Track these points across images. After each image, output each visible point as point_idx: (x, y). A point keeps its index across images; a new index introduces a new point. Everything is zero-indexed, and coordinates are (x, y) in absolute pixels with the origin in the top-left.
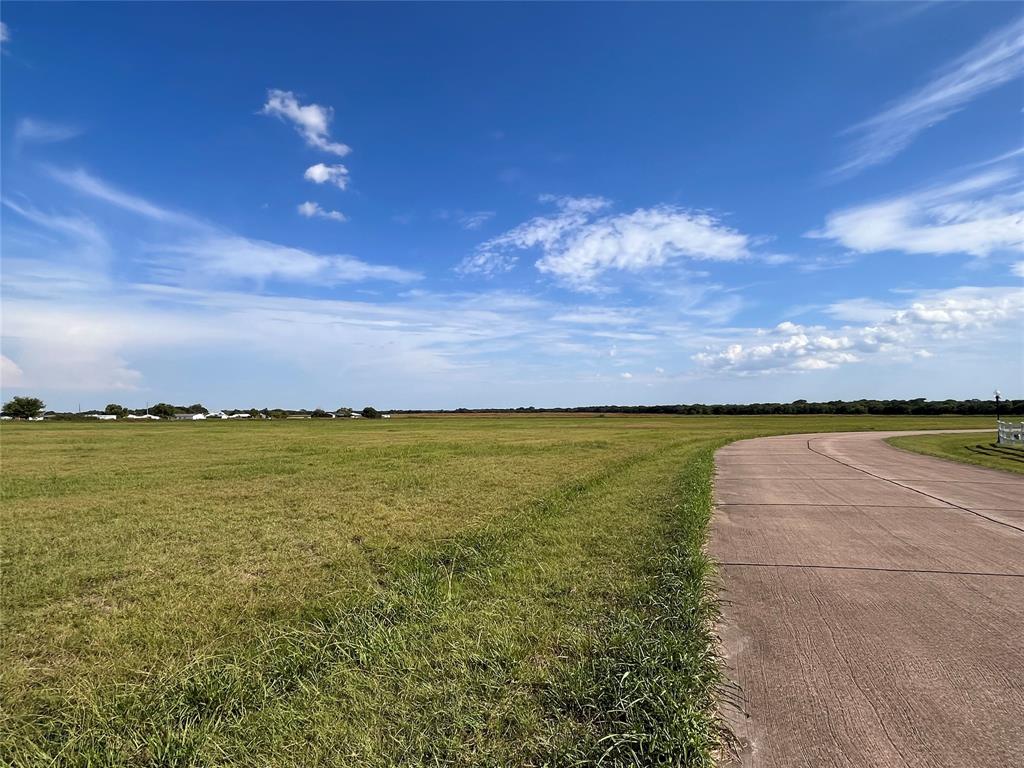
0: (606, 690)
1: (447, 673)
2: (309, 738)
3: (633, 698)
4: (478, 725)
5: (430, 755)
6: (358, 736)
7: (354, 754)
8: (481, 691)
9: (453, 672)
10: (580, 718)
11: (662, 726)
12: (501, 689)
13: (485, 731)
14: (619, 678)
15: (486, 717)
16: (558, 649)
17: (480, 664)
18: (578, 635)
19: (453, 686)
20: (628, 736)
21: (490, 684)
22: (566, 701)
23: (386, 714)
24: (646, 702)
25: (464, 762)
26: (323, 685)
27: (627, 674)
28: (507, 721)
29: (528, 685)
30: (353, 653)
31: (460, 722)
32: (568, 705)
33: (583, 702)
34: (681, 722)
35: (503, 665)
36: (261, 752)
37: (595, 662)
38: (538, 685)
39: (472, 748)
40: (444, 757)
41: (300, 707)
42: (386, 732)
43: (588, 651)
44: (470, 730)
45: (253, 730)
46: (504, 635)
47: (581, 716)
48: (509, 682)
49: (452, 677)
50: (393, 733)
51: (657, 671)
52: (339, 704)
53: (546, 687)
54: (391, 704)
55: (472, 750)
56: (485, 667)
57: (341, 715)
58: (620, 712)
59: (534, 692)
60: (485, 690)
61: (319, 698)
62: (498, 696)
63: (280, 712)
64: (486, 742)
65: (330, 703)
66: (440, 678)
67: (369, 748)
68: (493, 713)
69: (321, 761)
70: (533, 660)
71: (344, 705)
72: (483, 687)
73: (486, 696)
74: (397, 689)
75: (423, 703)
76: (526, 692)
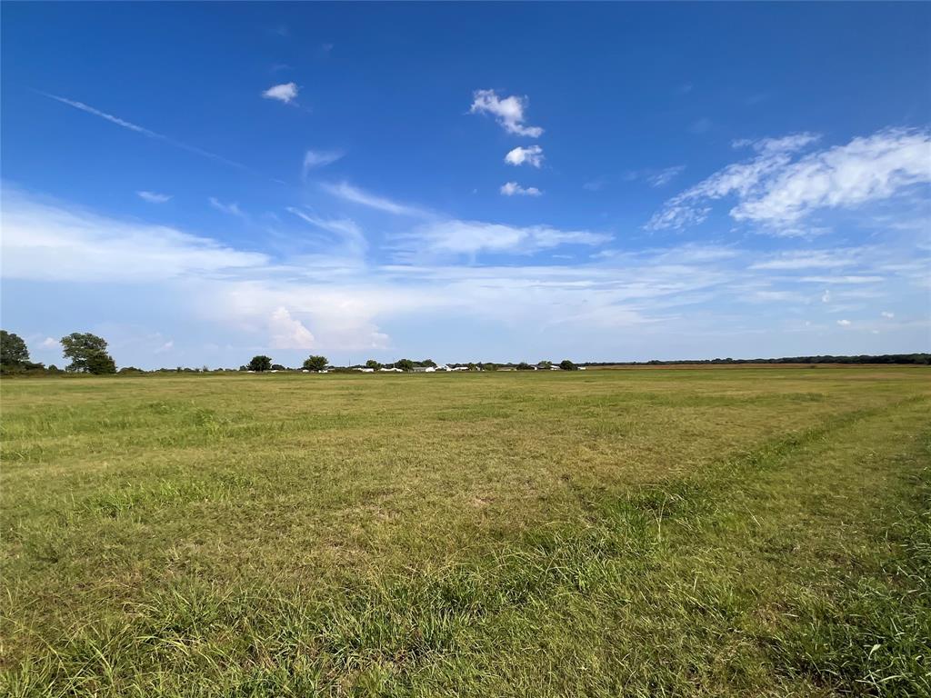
0: (850, 658)
1: (664, 611)
2: (542, 646)
3: (886, 674)
4: (700, 665)
5: (656, 685)
6: (585, 653)
7: (583, 668)
8: (702, 635)
9: (670, 610)
10: (818, 680)
12: (723, 636)
13: (710, 673)
14: (868, 650)
15: (710, 661)
16: (786, 607)
17: (697, 607)
18: (807, 596)
19: (672, 624)
21: (711, 629)
22: (800, 661)
23: (608, 638)
24: (904, 682)
26: (551, 603)
27: (876, 647)
28: (733, 670)
29: (753, 638)
30: (573, 579)
31: (684, 659)
32: (803, 667)
33: (821, 665)
35: (724, 613)
36: (505, 650)
37: (831, 626)
38: (762, 640)
39: (698, 687)
40: (671, 689)
41: (531, 616)
42: (610, 654)
43: (824, 616)
44: (693, 670)
45: (497, 630)
46: (722, 583)
47: (820, 680)
48: (732, 631)
49: (670, 616)
50: (617, 657)
51: (915, 650)
52: (565, 621)
53: (774, 642)
54: (613, 630)
55: (698, 688)
56: (703, 611)
57: (567, 631)
58: (869, 686)
59: (761, 645)
60: (706, 634)
61: (546, 612)
62: (720, 642)
63: (516, 619)
64: (712, 685)
65: (557, 619)
66: (658, 614)
67: (596, 665)
68: (717, 658)
69: (555, 667)
70: (756, 612)
71: (570, 623)
72: (704, 630)
73: (708, 639)
74: (616, 617)
75: (643, 635)
76: (751, 644)
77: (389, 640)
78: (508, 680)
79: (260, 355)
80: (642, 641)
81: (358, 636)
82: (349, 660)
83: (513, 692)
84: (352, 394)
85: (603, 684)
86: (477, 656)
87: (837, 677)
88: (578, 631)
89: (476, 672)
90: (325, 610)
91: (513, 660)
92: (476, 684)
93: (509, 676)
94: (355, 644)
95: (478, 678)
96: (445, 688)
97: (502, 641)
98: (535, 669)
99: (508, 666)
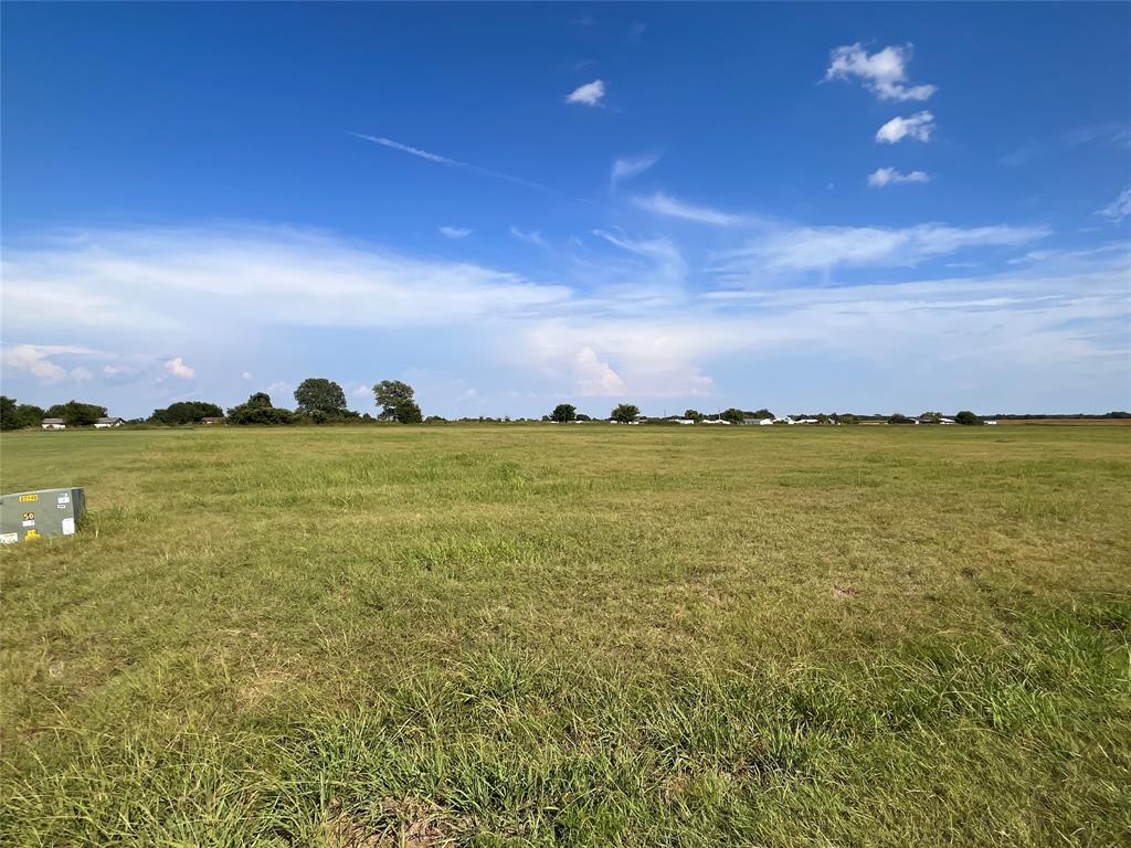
2: (938, 791)
6: (1005, 813)
7: (1003, 833)
23: (1044, 800)
26: (950, 739)
30: (982, 709)
36: (881, 786)
41: (921, 750)
42: (1047, 823)
45: (869, 759)
50: (1059, 828)
54: (1050, 790)
57: (976, 778)
61: (945, 749)
63: (897, 750)
65: (961, 761)
67: (1025, 833)
69: (959, 823)
71: (979, 769)
74: (1055, 774)
75: (1104, 806)
77: (724, 746)
78: (888, 826)
79: (564, 404)
80: (1101, 814)
81: (688, 735)
82: (679, 760)
84: (670, 450)
86: (843, 787)
88: (992, 782)
89: (842, 807)
90: (649, 699)
91: (894, 802)
92: (842, 821)
93: (890, 821)
94: (684, 744)
95: (845, 815)
96: (801, 818)
97: (879, 773)
98: (928, 820)
99: (888, 807)
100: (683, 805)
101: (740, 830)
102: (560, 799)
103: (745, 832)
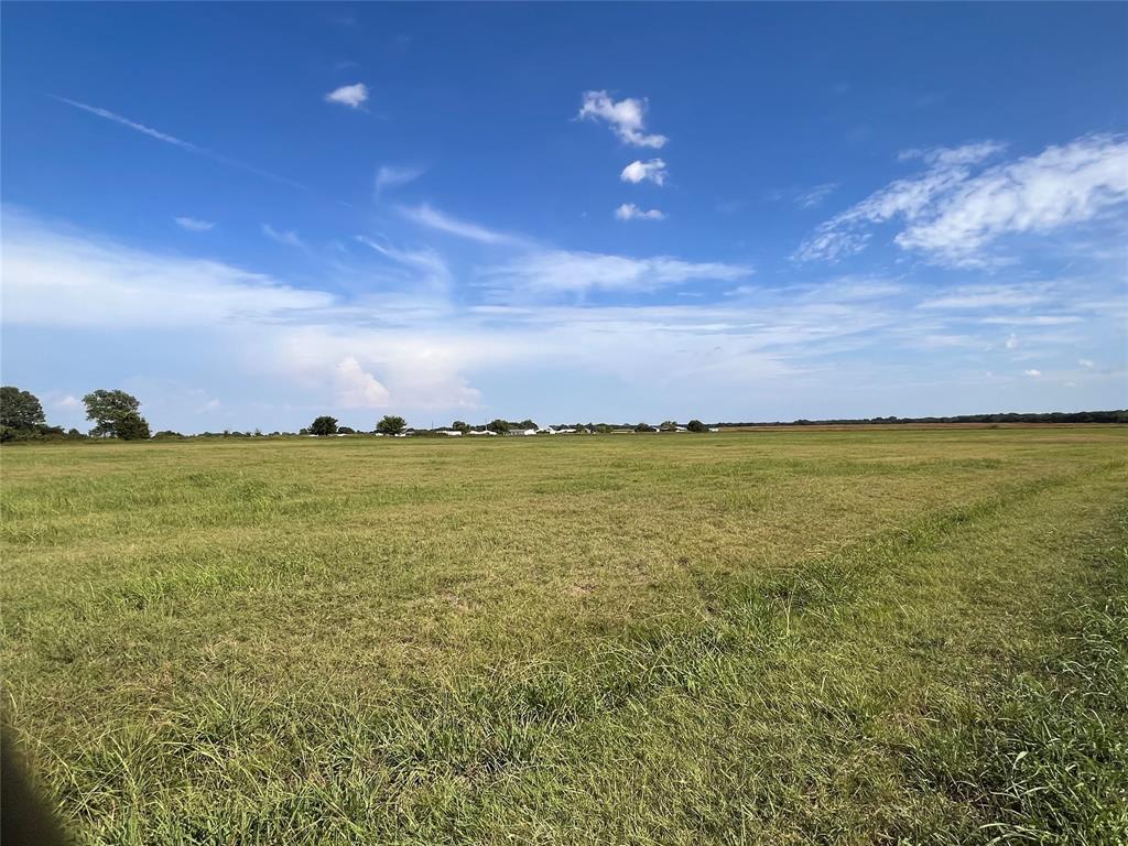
0: (993, 768)
1: (785, 716)
2: (639, 756)
3: (1032, 784)
4: (821, 778)
5: (765, 799)
6: (687, 764)
7: (682, 781)
8: (826, 743)
9: (790, 715)
10: (953, 793)
11: (1075, 827)
12: (849, 745)
13: (829, 786)
14: (1012, 758)
15: (831, 771)
16: (926, 710)
17: (823, 711)
18: (953, 698)
19: (790, 730)
20: (1023, 830)
21: (837, 736)
22: (935, 771)
23: (716, 747)
24: (1052, 794)
25: (805, 814)
26: (651, 707)
27: (1022, 754)
28: (857, 781)
29: (885, 746)
30: (680, 678)
31: (800, 770)
32: (938, 778)
33: (958, 777)
34: (1108, 829)
35: (852, 717)
36: (594, 761)
37: (976, 733)
38: (895, 748)
39: (813, 802)
40: (781, 804)
41: (628, 723)
42: (716, 765)
43: (968, 717)
44: (811, 782)
45: (586, 738)
46: (854, 685)
47: (956, 793)
48: (860, 738)
49: (790, 721)
50: (724, 768)
51: (1070, 759)
52: (668, 728)
53: (908, 751)
54: (721, 737)
55: (814, 804)
56: (830, 716)
57: (669, 739)
58: (1012, 799)
59: (893, 754)
60: (830, 741)
61: (647, 718)
62: (845, 751)
63: (609, 724)
64: (830, 799)
65: (658, 726)
66: (776, 719)
67: (698, 778)
68: (840, 769)
69: (650, 781)
70: (891, 717)
71: (673, 730)
72: (828, 738)
73: (831, 748)
74: (728, 723)
75: (757, 743)
76: (882, 753)
77: (460, 751)
78: (596, 796)
80: (755, 751)
81: (424, 746)
82: (413, 774)
83: (600, 809)
84: (434, 462)
85: (704, 800)
86: (562, 768)
87: (976, 790)
88: (681, 740)
89: (558, 787)
90: (386, 716)
91: (603, 774)
92: (558, 801)
93: (598, 791)
94: (420, 755)
95: (560, 793)
96: (521, 806)
97: (591, 751)
98: (628, 783)
99: (597, 780)
100: (411, 818)
101: (463, 829)
102: (278, 840)
103: (468, 830)
